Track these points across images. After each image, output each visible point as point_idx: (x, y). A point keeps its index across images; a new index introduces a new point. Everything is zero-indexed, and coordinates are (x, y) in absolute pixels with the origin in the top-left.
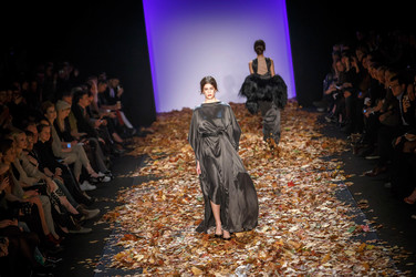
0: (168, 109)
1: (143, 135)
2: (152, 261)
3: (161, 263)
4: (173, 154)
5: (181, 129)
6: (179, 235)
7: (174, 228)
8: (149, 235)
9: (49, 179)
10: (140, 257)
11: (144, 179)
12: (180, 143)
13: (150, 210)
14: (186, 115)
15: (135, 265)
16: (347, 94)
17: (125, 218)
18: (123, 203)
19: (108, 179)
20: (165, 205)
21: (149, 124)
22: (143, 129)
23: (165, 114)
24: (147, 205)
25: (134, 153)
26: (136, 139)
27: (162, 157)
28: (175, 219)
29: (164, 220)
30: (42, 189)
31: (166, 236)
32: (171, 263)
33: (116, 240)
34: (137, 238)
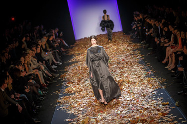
0: (79, 38)
1: (72, 48)
2: (78, 90)
3: (81, 90)
4: (82, 53)
5: (84, 45)
6: (87, 80)
7: (85, 78)
8: (76, 81)
9: (41, 65)
10: (74, 89)
11: (73, 63)
12: (84, 49)
13: (76, 73)
14: (86, 40)
15: (73, 92)
16: (140, 28)
17: (68, 76)
18: (67, 71)
19: (61, 64)
20: (81, 71)
21: (73, 44)
22: (71, 46)
23: (79, 40)
24: (75, 71)
25: (69, 54)
26: (69, 49)
27: (79, 54)
28: (85, 75)
29: (81, 76)
30: (39, 69)
31: (82, 81)
32: (85, 90)
33: (66, 84)
34: (72, 83)
